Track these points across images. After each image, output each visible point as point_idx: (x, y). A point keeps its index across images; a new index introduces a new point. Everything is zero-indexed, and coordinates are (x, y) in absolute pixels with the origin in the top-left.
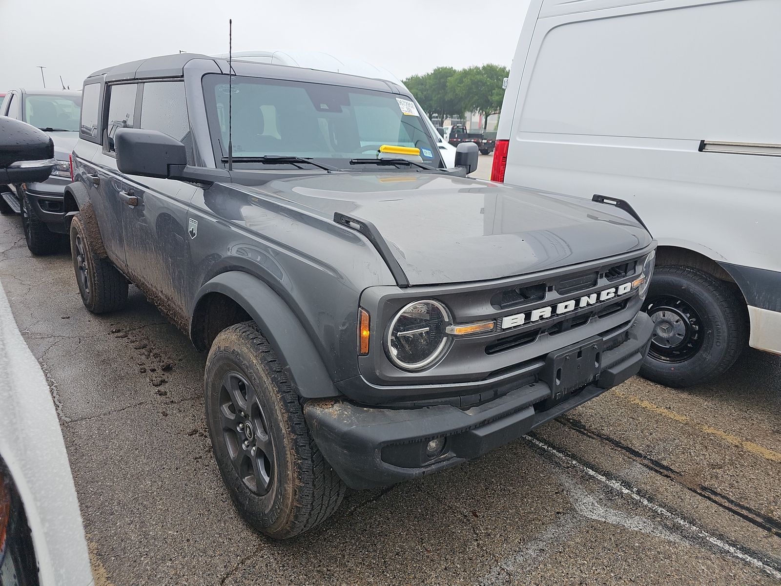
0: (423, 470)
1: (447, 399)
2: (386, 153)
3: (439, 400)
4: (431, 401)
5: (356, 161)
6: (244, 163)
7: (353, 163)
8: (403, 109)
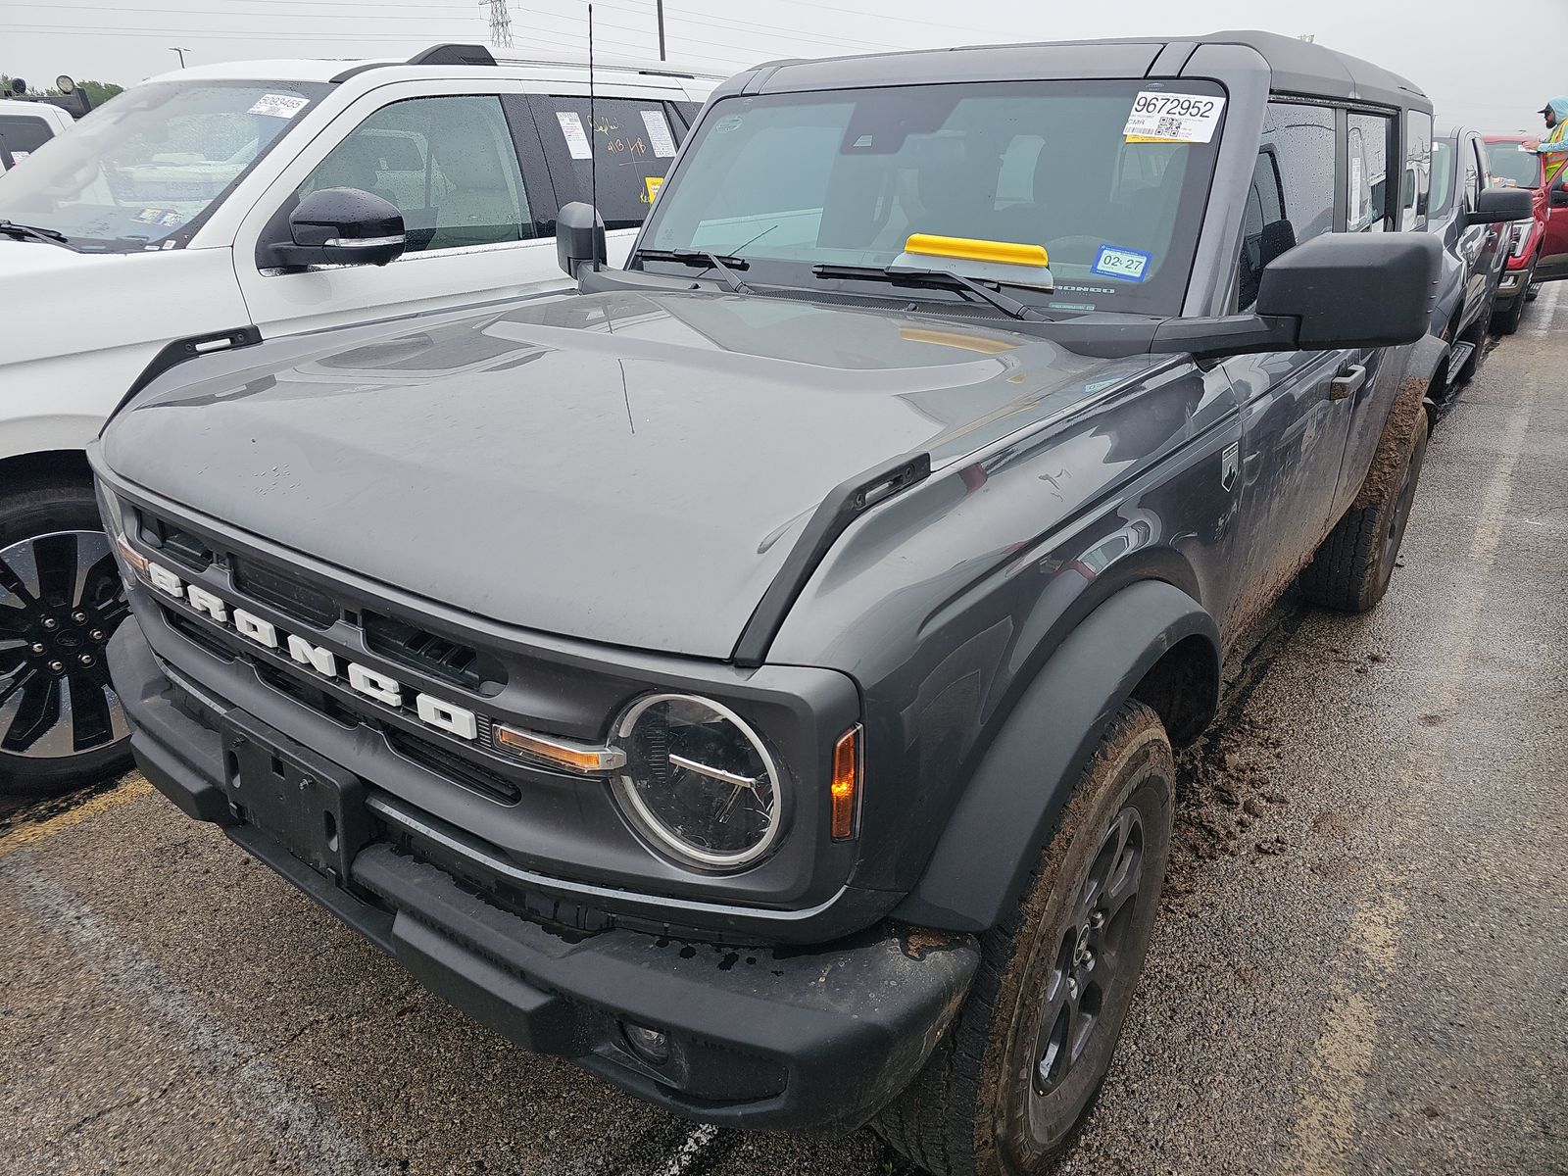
5: (820, 270)
7: (820, 275)
8: (1141, 126)
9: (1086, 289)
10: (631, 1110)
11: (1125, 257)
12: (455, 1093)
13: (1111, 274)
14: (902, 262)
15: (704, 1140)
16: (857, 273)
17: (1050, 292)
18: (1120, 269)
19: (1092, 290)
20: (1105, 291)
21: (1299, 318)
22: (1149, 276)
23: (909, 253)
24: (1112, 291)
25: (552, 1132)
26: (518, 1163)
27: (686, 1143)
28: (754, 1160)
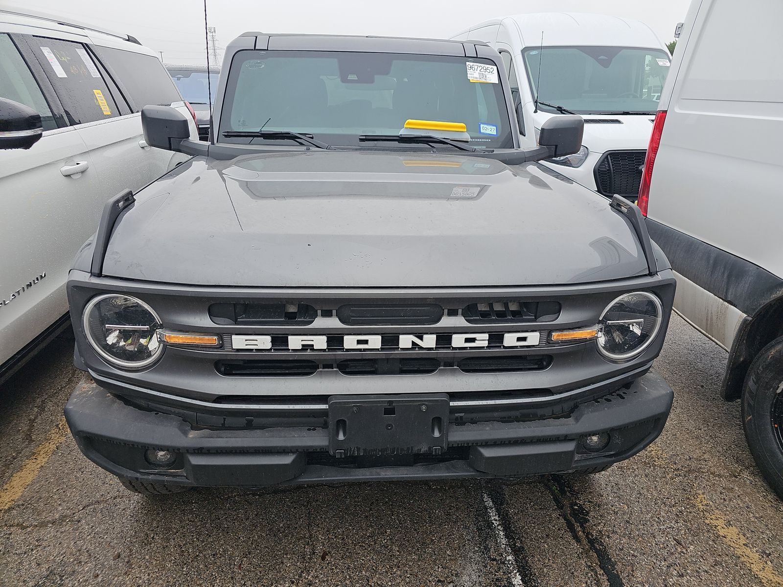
0: (138, 475)
1: (182, 411)
2: (410, 128)
3: (173, 410)
4: (165, 408)
5: (364, 137)
6: (242, 138)
7: (362, 140)
8: (472, 76)
9: (481, 140)
10: (462, 527)
11: (489, 127)
12: (392, 568)
13: (486, 134)
14: (402, 132)
15: (497, 518)
16: (384, 138)
17: (467, 142)
18: (488, 132)
19: (483, 140)
20: (487, 140)
21: (556, 146)
22: (499, 134)
23: (406, 128)
24: (490, 140)
25: (448, 552)
26: (452, 570)
27: (493, 524)
28: (518, 513)
